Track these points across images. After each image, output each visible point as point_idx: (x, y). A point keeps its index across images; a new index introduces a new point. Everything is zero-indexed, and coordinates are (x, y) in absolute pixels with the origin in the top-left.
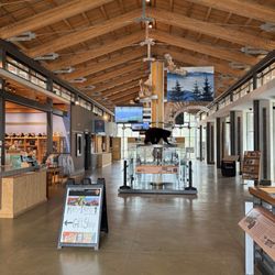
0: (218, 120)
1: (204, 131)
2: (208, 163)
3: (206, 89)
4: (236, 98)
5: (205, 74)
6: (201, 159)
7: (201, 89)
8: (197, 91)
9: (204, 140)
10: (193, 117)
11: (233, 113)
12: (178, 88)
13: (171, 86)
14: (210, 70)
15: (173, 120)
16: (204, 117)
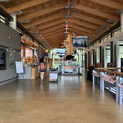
0: (89, 52)
1: (84, 56)
2: (85, 68)
3: (85, 43)
4: (95, 45)
5: (85, 38)
6: (82, 67)
7: (83, 43)
8: (82, 44)
9: (84, 59)
10: (79, 51)
11: (94, 50)
12: (76, 43)
13: (74, 42)
14: (86, 37)
15: (73, 52)
16: (84, 51)
